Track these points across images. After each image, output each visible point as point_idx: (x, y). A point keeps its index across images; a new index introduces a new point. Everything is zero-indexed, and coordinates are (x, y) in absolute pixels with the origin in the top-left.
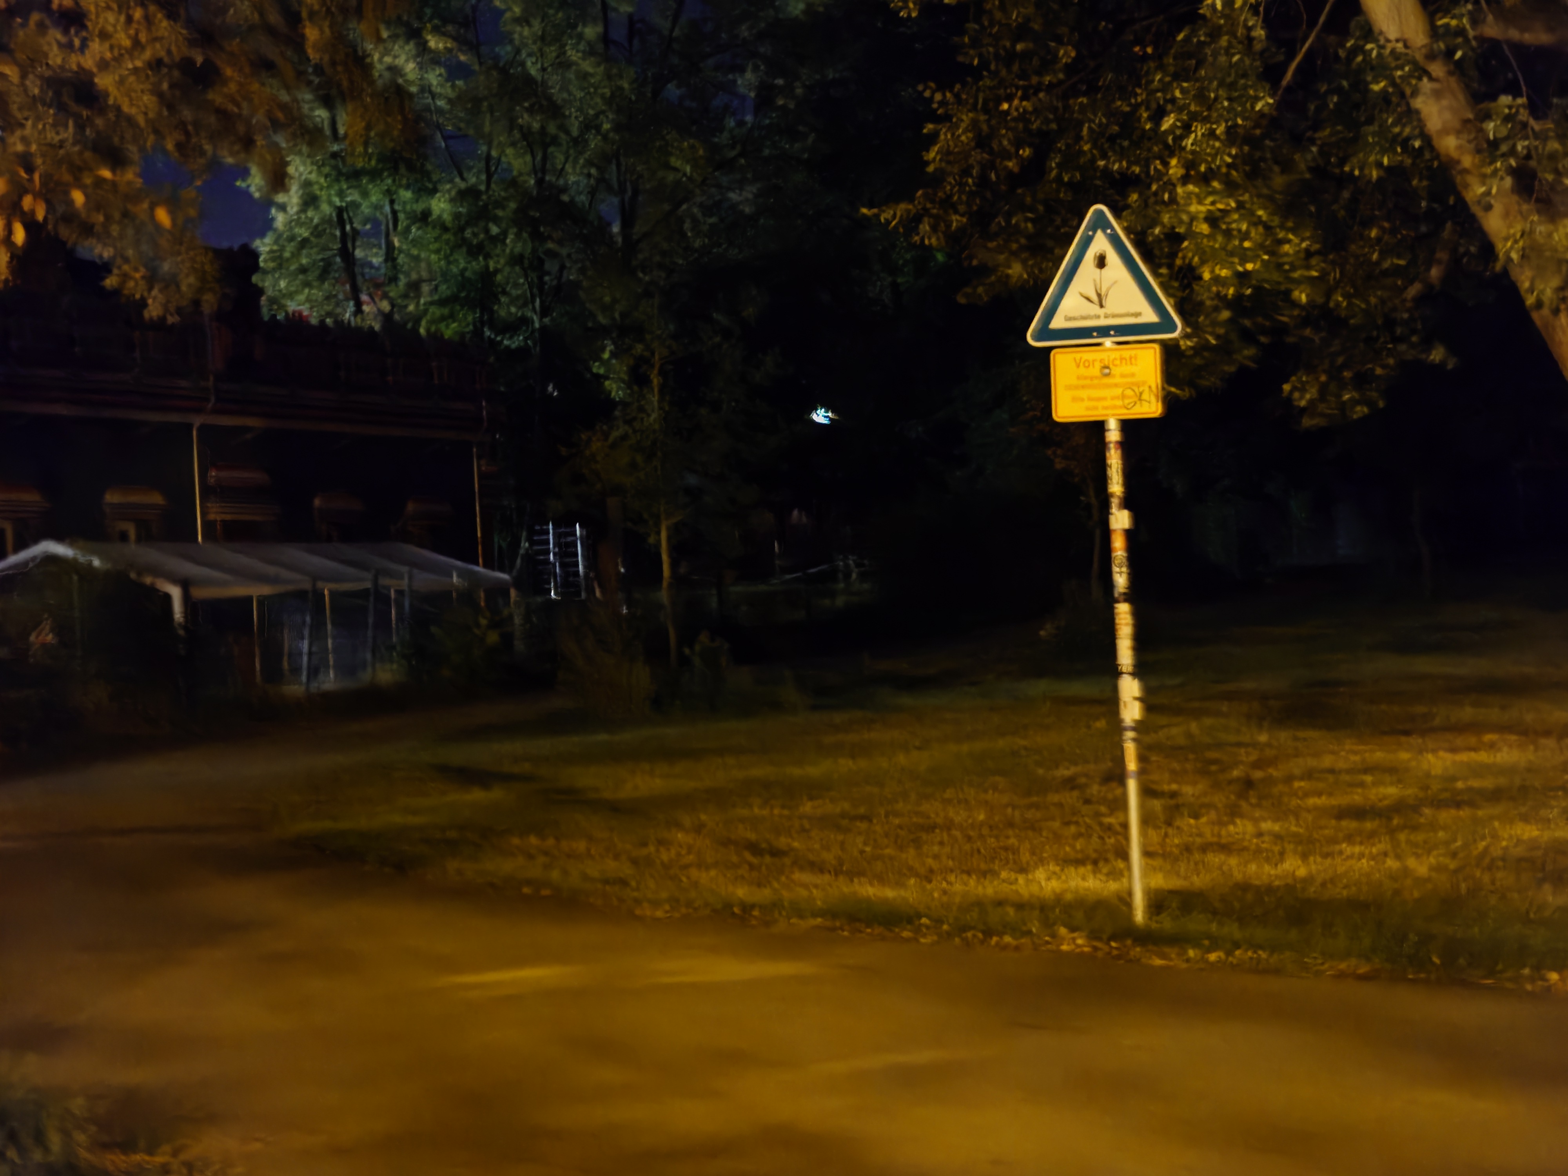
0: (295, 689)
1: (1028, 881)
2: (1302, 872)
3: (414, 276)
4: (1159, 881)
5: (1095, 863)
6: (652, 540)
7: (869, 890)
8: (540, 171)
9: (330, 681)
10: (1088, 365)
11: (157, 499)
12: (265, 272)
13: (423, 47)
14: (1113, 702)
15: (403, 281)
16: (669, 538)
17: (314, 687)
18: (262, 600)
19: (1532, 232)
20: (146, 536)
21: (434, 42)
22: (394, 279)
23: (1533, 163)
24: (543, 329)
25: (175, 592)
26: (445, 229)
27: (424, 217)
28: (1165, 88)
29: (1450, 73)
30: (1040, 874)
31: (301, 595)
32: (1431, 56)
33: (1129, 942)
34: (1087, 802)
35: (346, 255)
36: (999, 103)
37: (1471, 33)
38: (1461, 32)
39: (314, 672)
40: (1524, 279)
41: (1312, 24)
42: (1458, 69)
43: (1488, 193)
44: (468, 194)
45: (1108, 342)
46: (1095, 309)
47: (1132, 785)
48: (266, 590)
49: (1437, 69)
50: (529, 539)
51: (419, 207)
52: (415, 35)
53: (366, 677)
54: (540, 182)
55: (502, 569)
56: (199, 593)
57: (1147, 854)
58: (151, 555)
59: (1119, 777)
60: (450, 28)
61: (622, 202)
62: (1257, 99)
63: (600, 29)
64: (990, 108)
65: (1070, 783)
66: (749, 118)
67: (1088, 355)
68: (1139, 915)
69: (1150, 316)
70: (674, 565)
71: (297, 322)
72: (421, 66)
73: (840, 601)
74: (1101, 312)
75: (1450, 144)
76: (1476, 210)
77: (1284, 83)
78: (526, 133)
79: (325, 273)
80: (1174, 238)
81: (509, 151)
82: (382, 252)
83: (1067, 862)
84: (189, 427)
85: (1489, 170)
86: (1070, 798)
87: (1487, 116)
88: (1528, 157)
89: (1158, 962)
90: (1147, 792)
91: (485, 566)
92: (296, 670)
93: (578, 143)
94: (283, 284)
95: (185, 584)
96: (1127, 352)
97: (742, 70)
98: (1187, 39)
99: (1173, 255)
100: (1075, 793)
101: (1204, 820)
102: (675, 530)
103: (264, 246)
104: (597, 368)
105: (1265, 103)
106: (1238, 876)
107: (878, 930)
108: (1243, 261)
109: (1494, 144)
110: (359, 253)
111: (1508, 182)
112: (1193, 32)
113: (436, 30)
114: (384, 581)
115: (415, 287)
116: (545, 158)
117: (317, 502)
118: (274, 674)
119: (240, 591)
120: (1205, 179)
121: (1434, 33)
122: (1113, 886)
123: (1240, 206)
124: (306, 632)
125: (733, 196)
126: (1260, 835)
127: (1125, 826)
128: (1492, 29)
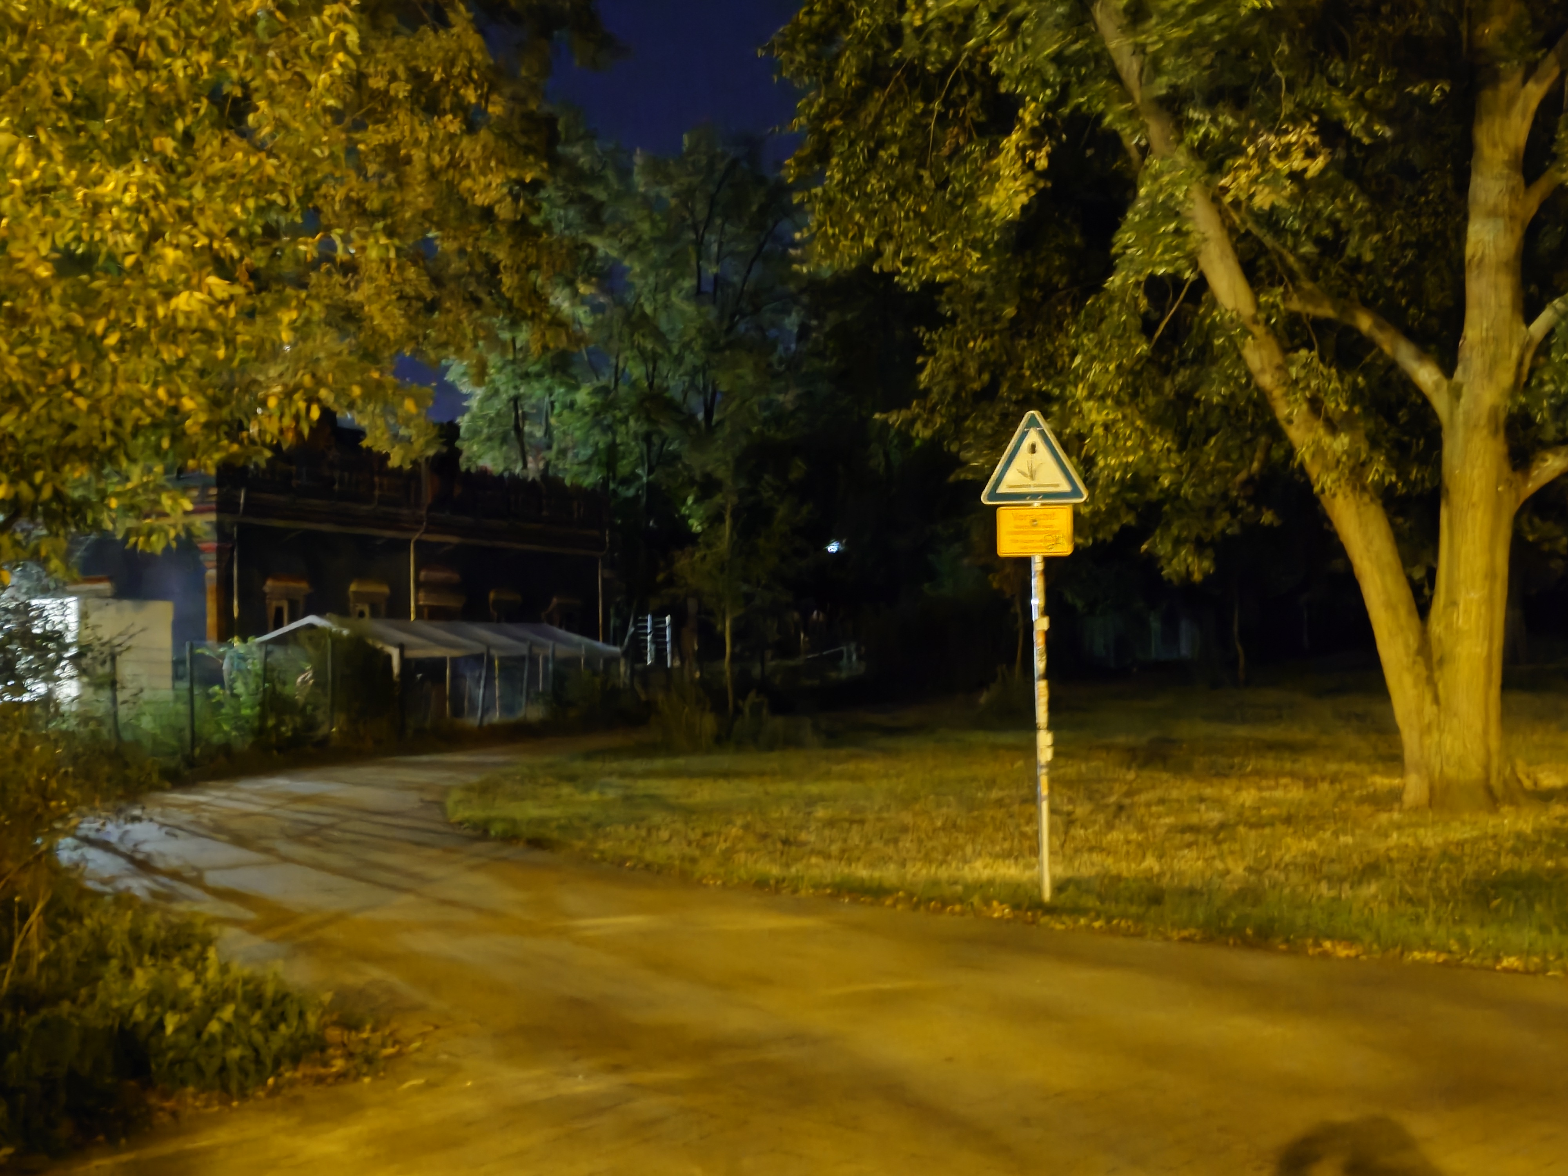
0: (472, 721)
1: (971, 869)
2: (1157, 869)
3: (563, 445)
4: (1060, 871)
5: (1016, 858)
6: (719, 627)
7: (862, 872)
8: (651, 378)
9: (496, 717)
10: (1022, 518)
11: (385, 590)
12: (464, 440)
13: (575, 293)
14: (1031, 749)
15: (555, 447)
16: (732, 627)
17: (486, 721)
18: (454, 660)
19: (1319, 441)
20: (375, 614)
21: (583, 289)
22: (549, 447)
23: (1322, 395)
24: (649, 483)
25: (395, 653)
26: (585, 414)
27: (571, 406)
28: (1077, 336)
29: (1267, 333)
30: (978, 864)
31: (478, 658)
32: (1255, 321)
33: (1039, 913)
34: (1011, 816)
35: (518, 430)
36: (967, 342)
37: (1282, 307)
38: (1274, 306)
39: (485, 711)
40: (1314, 471)
41: (1176, 298)
42: (1272, 330)
43: (1291, 413)
44: (603, 391)
45: (1037, 503)
46: (1027, 481)
47: (1045, 806)
48: (456, 653)
49: (1259, 330)
50: (635, 624)
51: (568, 399)
52: (570, 283)
53: (520, 715)
54: (651, 385)
55: (615, 644)
56: (410, 654)
57: (1052, 853)
58: (378, 626)
59: (1033, 799)
60: (594, 280)
61: (705, 400)
62: (1137, 346)
63: (694, 282)
64: (961, 346)
65: (999, 803)
66: (793, 346)
67: (1023, 511)
68: (1047, 895)
69: (1065, 487)
70: (733, 646)
71: (484, 473)
72: (573, 305)
73: (844, 675)
74: (1031, 483)
75: (1267, 380)
76: (1283, 423)
77: (1158, 334)
78: (642, 352)
79: (504, 440)
80: (1081, 437)
81: (630, 363)
82: (543, 429)
83: (997, 856)
84: (409, 541)
85: (1292, 398)
86: (1000, 814)
87: (1292, 363)
88: (1318, 390)
89: (1059, 927)
90: (1053, 811)
91: (606, 641)
92: (473, 709)
93: (678, 360)
94: (475, 448)
95: (402, 647)
96: (1049, 511)
97: (789, 314)
98: (1093, 304)
99: (1081, 448)
100: (1003, 810)
101: (1090, 831)
102: (735, 621)
103: (463, 422)
104: (684, 511)
105: (1143, 348)
106: (1114, 872)
107: (869, 899)
108: (1127, 454)
109: (1296, 382)
110: (527, 429)
111: (1305, 407)
112: (1097, 299)
113: (586, 281)
114: (536, 650)
115: (563, 452)
116: (654, 369)
117: (492, 596)
118: (458, 711)
119: (437, 652)
120: (1103, 398)
121: (1258, 306)
122: (1028, 874)
123: (1124, 417)
124: (482, 683)
125: (781, 398)
126: (1128, 842)
127: (1037, 833)
128: (1296, 305)
